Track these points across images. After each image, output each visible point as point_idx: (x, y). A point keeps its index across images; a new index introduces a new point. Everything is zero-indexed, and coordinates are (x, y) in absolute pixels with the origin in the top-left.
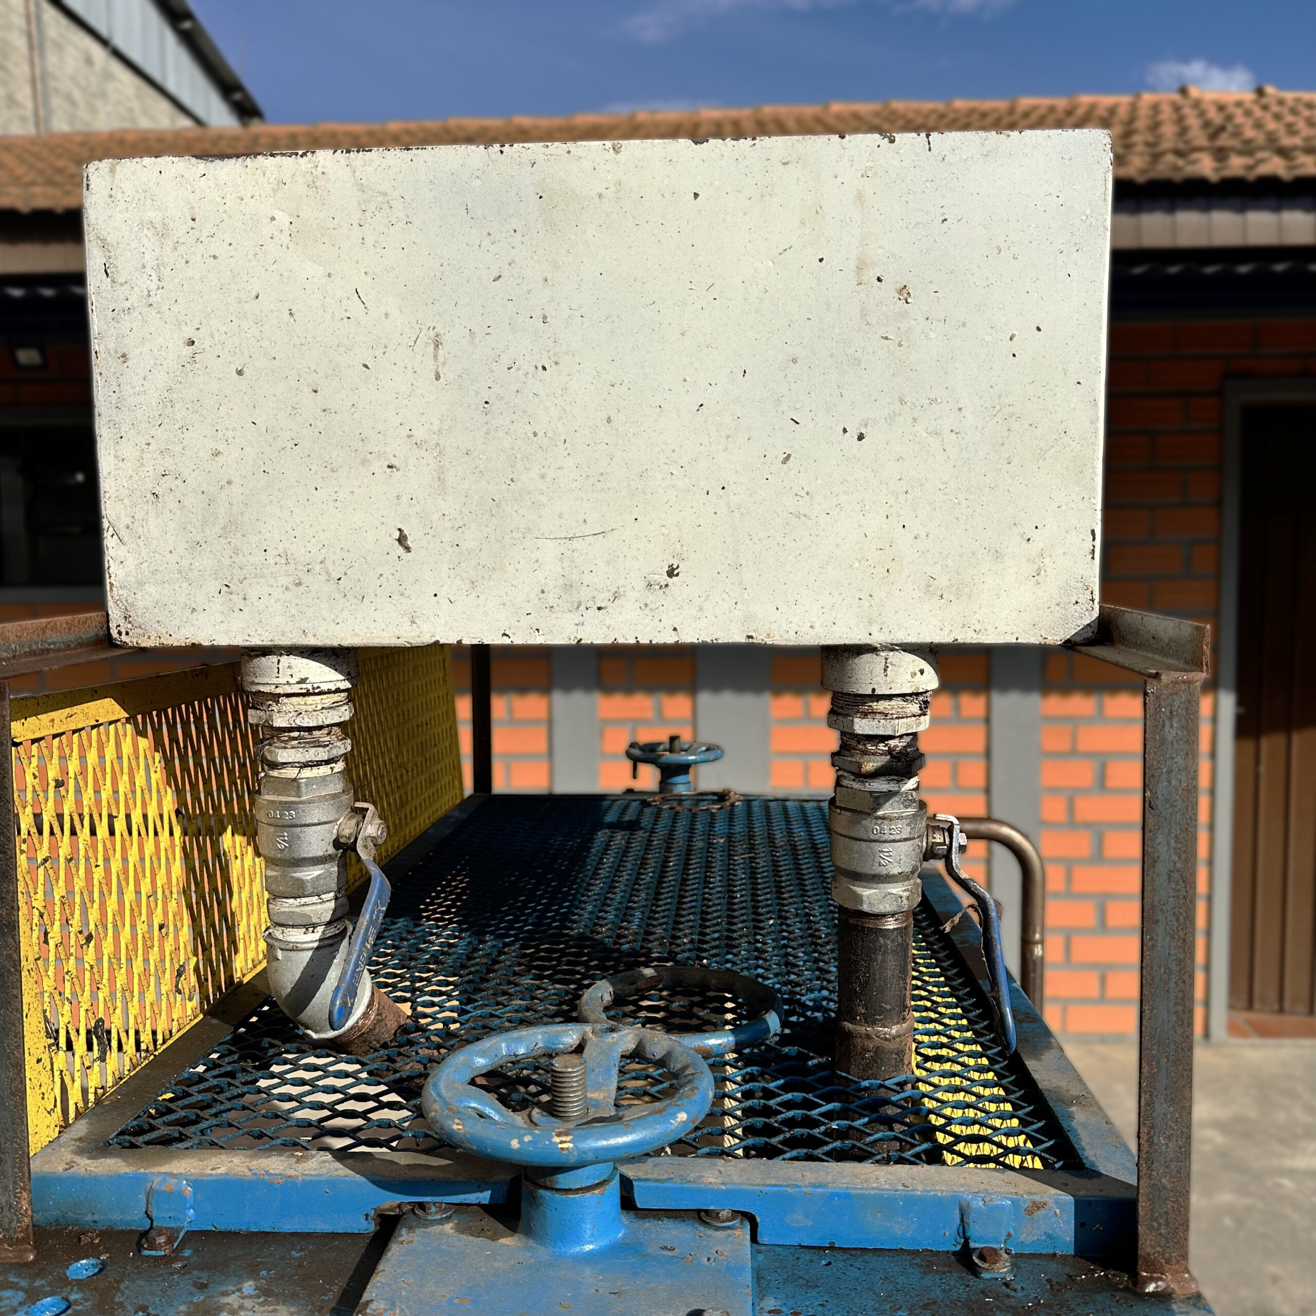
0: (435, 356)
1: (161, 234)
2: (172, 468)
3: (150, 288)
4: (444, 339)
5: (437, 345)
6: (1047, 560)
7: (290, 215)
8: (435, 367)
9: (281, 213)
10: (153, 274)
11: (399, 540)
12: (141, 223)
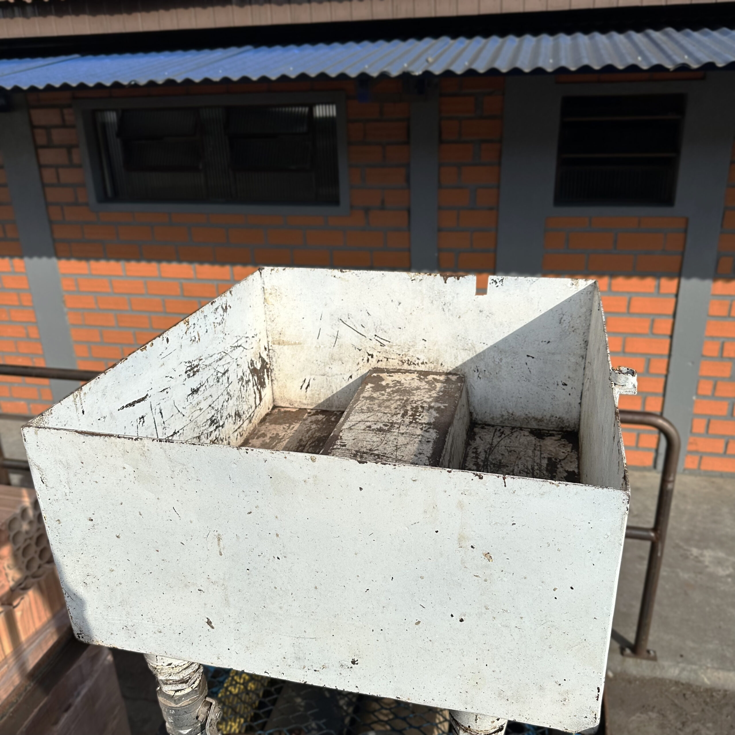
0: (219, 544)
1: (66, 467)
2: (92, 573)
3: (66, 492)
4: (222, 537)
5: (219, 540)
6: (570, 695)
7: (134, 467)
8: (219, 549)
9: (128, 466)
10: (66, 485)
11: (207, 623)
12: (55, 461)
